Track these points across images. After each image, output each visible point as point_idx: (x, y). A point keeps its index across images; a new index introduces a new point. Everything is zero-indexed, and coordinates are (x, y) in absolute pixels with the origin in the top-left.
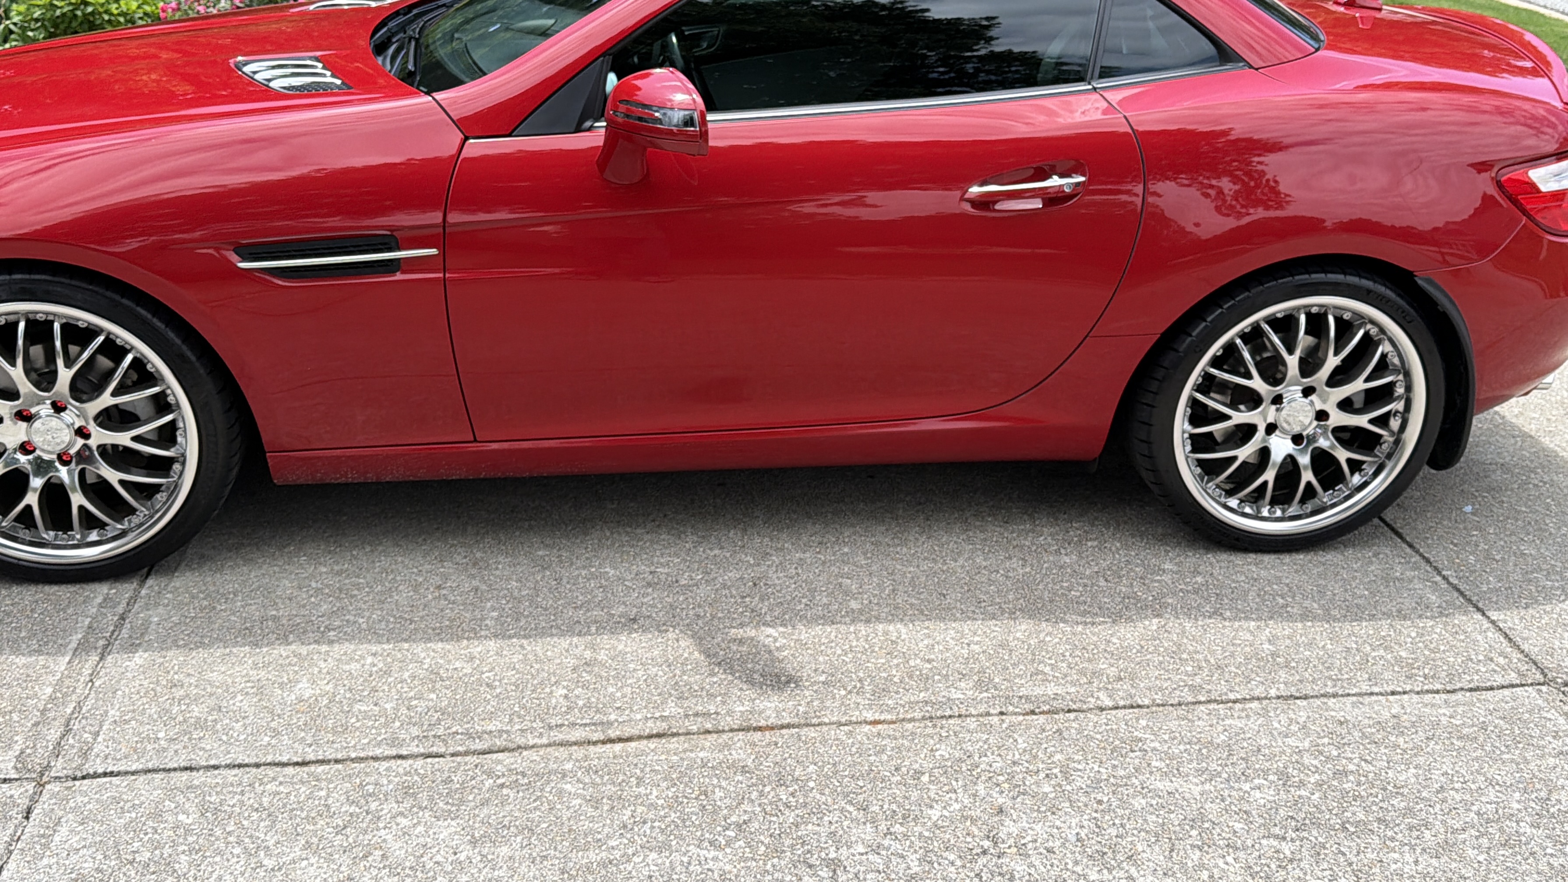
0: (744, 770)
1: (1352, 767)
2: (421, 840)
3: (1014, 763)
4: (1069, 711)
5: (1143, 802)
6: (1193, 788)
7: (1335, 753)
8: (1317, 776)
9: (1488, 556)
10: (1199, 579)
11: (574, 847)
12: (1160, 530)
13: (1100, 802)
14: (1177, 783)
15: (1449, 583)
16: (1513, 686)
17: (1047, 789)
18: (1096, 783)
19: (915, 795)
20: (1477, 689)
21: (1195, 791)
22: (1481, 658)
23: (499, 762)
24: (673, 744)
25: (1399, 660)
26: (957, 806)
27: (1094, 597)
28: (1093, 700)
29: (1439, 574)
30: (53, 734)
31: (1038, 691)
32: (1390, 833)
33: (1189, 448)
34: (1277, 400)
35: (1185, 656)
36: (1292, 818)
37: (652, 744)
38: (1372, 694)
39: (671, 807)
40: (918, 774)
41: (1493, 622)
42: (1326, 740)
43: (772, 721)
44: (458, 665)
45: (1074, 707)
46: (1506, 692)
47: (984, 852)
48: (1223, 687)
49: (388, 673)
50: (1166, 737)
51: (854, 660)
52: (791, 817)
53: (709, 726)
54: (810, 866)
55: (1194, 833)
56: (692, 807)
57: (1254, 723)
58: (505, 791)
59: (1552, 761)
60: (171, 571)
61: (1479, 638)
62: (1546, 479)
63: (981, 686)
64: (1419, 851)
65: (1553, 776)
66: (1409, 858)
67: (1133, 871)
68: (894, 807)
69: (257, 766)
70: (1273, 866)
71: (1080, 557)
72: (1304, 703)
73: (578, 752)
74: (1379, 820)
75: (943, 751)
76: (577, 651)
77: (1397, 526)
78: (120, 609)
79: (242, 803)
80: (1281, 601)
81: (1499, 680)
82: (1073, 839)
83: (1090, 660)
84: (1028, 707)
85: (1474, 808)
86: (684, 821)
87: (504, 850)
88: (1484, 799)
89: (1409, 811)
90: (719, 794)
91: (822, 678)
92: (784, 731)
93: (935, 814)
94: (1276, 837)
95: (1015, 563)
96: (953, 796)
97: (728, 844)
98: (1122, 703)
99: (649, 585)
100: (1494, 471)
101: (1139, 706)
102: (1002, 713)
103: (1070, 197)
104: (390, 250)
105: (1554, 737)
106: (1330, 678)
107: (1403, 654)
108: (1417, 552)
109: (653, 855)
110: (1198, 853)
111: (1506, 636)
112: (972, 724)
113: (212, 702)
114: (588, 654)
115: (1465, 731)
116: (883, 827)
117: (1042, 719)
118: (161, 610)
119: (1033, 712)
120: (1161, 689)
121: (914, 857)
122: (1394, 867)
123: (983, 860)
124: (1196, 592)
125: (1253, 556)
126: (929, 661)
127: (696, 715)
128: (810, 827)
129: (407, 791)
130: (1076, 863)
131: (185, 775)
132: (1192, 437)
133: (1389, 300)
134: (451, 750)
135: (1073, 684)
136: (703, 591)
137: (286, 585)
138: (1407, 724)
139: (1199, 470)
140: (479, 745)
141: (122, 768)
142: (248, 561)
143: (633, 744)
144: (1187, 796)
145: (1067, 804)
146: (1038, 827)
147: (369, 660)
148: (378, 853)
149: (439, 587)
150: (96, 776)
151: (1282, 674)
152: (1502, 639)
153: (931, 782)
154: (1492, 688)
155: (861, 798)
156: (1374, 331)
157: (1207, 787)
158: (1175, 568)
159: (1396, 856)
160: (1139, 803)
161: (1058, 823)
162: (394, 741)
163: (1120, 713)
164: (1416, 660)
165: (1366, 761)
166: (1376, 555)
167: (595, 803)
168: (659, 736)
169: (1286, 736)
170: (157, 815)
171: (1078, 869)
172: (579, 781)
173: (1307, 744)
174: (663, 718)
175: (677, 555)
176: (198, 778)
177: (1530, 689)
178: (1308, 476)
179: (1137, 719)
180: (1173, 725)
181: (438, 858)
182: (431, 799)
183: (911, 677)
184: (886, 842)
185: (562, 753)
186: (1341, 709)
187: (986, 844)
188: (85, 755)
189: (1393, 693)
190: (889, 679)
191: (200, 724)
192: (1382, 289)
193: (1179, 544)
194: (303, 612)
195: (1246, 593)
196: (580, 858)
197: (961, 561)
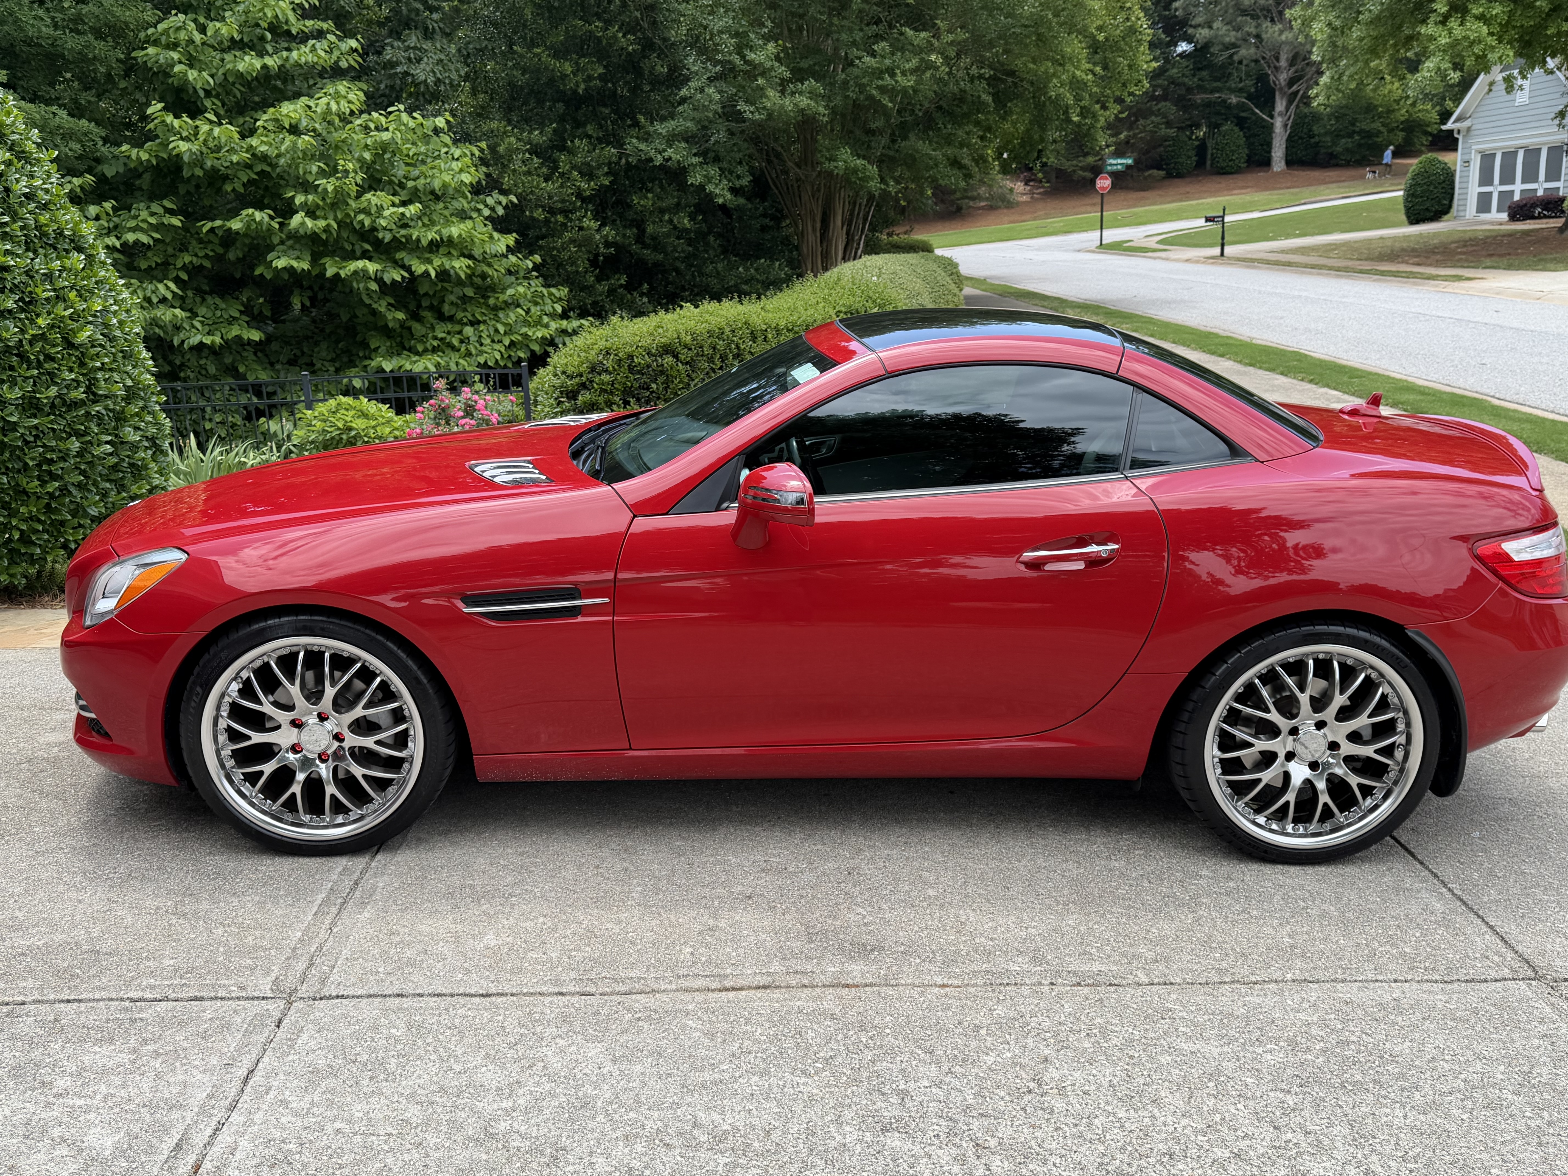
0: (833, 1017)
1: (1353, 1038)
2: (574, 1056)
3: (1060, 1023)
4: (1111, 985)
5: (1169, 1058)
6: (1213, 1050)
7: (1340, 1027)
8: (1322, 1044)
9: (1491, 872)
10: (1232, 884)
11: (693, 1068)
12: (1199, 844)
13: (1132, 1057)
14: (1199, 1045)
15: (1453, 894)
16: (1505, 979)
17: (1087, 1045)
18: (1129, 1042)
19: (973, 1044)
20: (1472, 981)
21: (1216, 1052)
22: (1478, 955)
23: (638, 1001)
24: (776, 994)
25: (1403, 955)
26: (1009, 1055)
27: (1138, 894)
28: (1131, 977)
29: (1445, 886)
30: (301, 966)
31: (1084, 968)
32: (1383, 1093)
33: (1219, 771)
34: (1294, 731)
35: (1214, 945)
36: (1297, 1076)
37: (759, 993)
38: (1377, 981)
39: (771, 1043)
40: (977, 1028)
41: (1491, 927)
42: (1333, 1016)
43: (858, 980)
44: (609, 926)
45: (1115, 982)
46: (1498, 984)
47: (1030, 1092)
48: (1246, 971)
49: (555, 930)
50: (1193, 1009)
51: (929, 936)
52: (869, 1055)
53: (805, 982)
54: (883, 1094)
55: (1211, 1084)
56: (789, 1044)
57: (1270, 1001)
58: (640, 1023)
59: (1536, 1042)
60: (395, 849)
61: (1477, 939)
62: (1550, 811)
63: (1034, 960)
64: (1408, 1107)
65: (1536, 1054)
66: (1399, 1113)
67: (1156, 1112)
68: (956, 1052)
69: (452, 995)
70: (1278, 1113)
71: (1128, 863)
72: (1316, 986)
73: (699, 997)
74: (1375, 1082)
75: (1000, 1010)
76: (703, 920)
77: (1411, 847)
78: (355, 877)
79: (439, 1022)
80: (1302, 904)
81: (1493, 974)
82: (1106, 1085)
83: (1131, 945)
84: (1075, 980)
85: (1462, 1076)
86: (781, 1053)
87: (638, 1068)
88: (1470, 1069)
89: (1402, 1076)
90: (811, 1034)
91: (902, 949)
92: (867, 989)
93: (990, 1059)
94: (1282, 1091)
95: (1071, 865)
96: (1007, 1047)
97: (816, 1073)
98: (1156, 981)
99: (763, 870)
100: (1502, 805)
101: (1172, 984)
102: (1052, 984)
103: (1106, 560)
104: (574, 599)
105: (1540, 1023)
106: (1341, 967)
107: (1407, 950)
108: (1427, 868)
109: (755, 1078)
110: (1213, 1101)
111: (1502, 939)
112: (1025, 990)
113: (420, 947)
114: (711, 922)
115: (1459, 1014)
116: (945, 1068)
117: (1086, 990)
118: (386, 878)
119: (1079, 984)
120: (1191, 971)
121: (970, 1092)
122: (1385, 1119)
123: (1028, 1097)
124: (1228, 895)
125: (1280, 867)
126: (992, 939)
127: (796, 972)
128: (884, 1064)
129: (565, 1019)
130: (1108, 1103)
131: (397, 1000)
132: (1222, 761)
133: (1384, 649)
134: (600, 990)
135: (1115, 963)
136: (808, 876)
137: (481, 862)
138: (1406, 1006)
139: (1229, 791)
140: (622, 988)
141: (351, 993)
142: (452, 844)
143: (743, 993)
144: (1207, 1055)
145: (1103, 1058)
146: (1077, 1075)
147: (541, 920)
148: (541, 1064)
149: (597, 867)
150: (330, 997)
151: (1299, 963)
152: (1498, 941)
153: (988, 1034)
154: (1486, 981)
155: (928, 1044)
156: (1374, 675)
157: (1225, 1049)
158: (1211, 875)
159: (1388, 1111)
160: (1165, 1059)
161: (1094, 1072)
162: (556, 982)
163: (1154, 988)
164: (1418, 955)
165: (1366, 1034)
166: (1388, 870)
167: (710, 1035)
168: (765, 987)
169: (1298, 1012)
170: (375, 1028)
171: (1109, 1108)
172: (699, 1018)
173: (1315, 1019)
174: (769, 974)
175: (787, 849)
176: (407, 1003)
177: (1521, 983)
178: (1324, 798)
179: (1169, 993)
180: (1199, 1000)
181: (587, 1071)
182: (583, 1026)
183: (976, 952)
184: (947, 1079)
185: (687, 997)
186: (1348, 992)
187: (1032, 1085)
188: (323, 982)
189: (1395, 981)
190: (957, 952)
191: (411, 963)
192: (1377, 640)
193: (1216, 855)
194: (493, 882)
195: (1272, 896)
196: (697, 1077)
197: (1024, 862)
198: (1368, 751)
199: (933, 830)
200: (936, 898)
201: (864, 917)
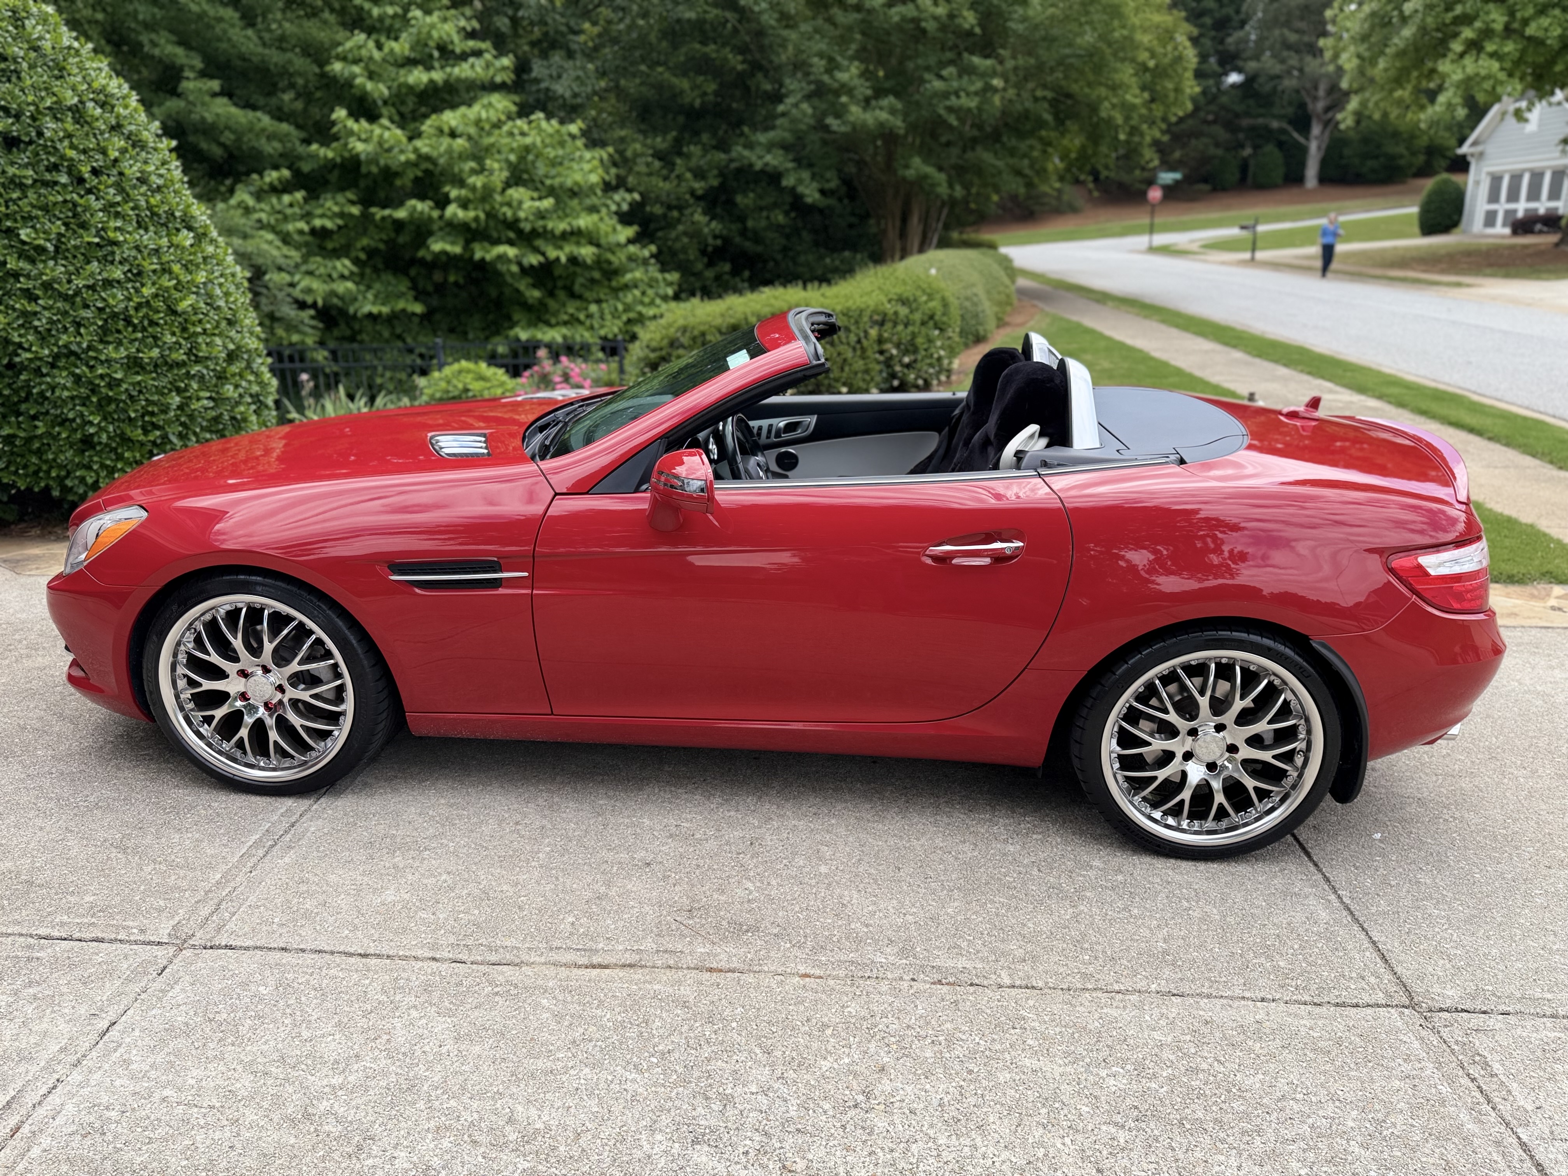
0: (685, 1005)
1: (1204, 1066)
2: (420, 1031)
3: (908, 1027)
4: (971, 985)
5: (1008, 1076)
6: (1054, 1068)
7: (1193, 1051)
8: (1170, 1071)
9: (1385, 882)
10: (1120, 878)
11: (529, 1053)
12: (1099, 831)
13: (970, 1072)
14: (1043, 1063)
15: (1342, 902)
16: (1378, 1006)
17: (929, 1054)
18: (972, 1054)
19: (815, 1045)
20: (1343, 1005)
21: (1058, 1070)
22: (1354, 975)
23: (503, 973)
24: (638, 975)
25: (1276, 968)
26: (847, 1060)
27: (1024, 883)
28: (994, 977)
29: (1335, 892)
30: (206, 910)
31: (950, 963)
32: (1222, 1135)
33: (1117, 765)
34: (1192, 733)
35: (1086, 946)
36: (1136, 1107)
37: (621, 973)
38: (1243, 998)
39: (615, 1030)
40: (826, 1026)
41: (1374, 943)
42: (1188, 1038)
43: (723, 965)
44: (505, 888)
45: (976, 981)
46: (1369, 1011)
47: (856, 1106)
48: (1111, 978)
49: (452, 889)
50: (1047, 1018)
51: (808, 919)
52: (707, 1051)
53: (671, 962)
54: (707, 1098)
55: (1044, 1111)
56: (632, 1033)
57: (1129, 1014)
58: (497, 998)
59: (1397, 1083)
61: (1357, 956)
62: (1457, 814)
63: (903, 952)
64: (1245, 1155)
65: (1394, 1099)
66: (1233, 1162)
67: (979, 1141)
68: (794, 1054)
69: (331, 953)
70: (1105, 1153)
71: (1024, 847)
72: (1179, 999)
73: (563, 973)
74: (1216, 1121)
75: (853, 1008)
76: (596, 887)
77: (1308, 846)
78: (293, 819)
79: (308, 982)
80: (1186, 904)
81: (1366, 999)
82: (935, 1102)
83: (1003, 941)
84: (937, 977)
85: (1310, 1121)
86: (621, 1043)
87: (477, 1049)
88: (1321, 1113)
89: (1246, 1116)
90: (658, 1023)
91: (776, 931)
92: (729, 975)
93: (825, 1065)
94: (1116, 1124)
95: (967, 847)
96: (847, 1050)
97: (648, 1070)
98: (1018, 983)
99: (671, 836)
100: (1410, 804)
101: (1033, 987)
102: (913, 980)
103: (1010, 558)
104: (495, 572)
105: (1405, 1060)
106: (1209, 979)
107: (1282, 964)
108: (1320, 870)
109: (587, 1070)
110: (1041, 1130)
111: (1383, 957)
112: (884, 987)
113: (322, 898)
115: (1322, 1044)
116: (778, 1073)
117: (945, 989)
118: (320, 822)
119: (940, 982)
120: (1056, 974)
121: (794, 1102)
122: (1217, 1169)
123: (852, 1113)
124: (1113, 889)
125: (1173, 861)
126: (867, 926)
127: (666, 951)
128: (719, 1063)
129: (427, 989)
130: (931, 1126)
131: (279, 955)
132: (1120, 757)
133: (1287, 658)
134: (472, 959)
135: (982, 960)
136: (710, 845)
137: (412, 812)
138: (1268, 1031)
139: (1126, 785)
140: (494, 958)
141: (239, 944)
142: (394, 790)
143: (607, 971)
144: (1049, 1075)
145: (941, 1070)
146: (909, 1089)
147: (444, 877)
148: (385, 1037)
149: (517, 823)
150: (219, 947)
151: (1167, 972)
152: (1378, 960)
153: (833, 1035)
154: (1357, 1006)
155: (769, 1042)
156: (1276, 682)
157: (1069, 1069)
158: (1102, 866)
159: (1222, 1158)
160: (1004, 1076)
161: (928, 1087)
162: (434, 947)
163: (1014, 992)
164: (1292, 970)
165: (1219, 1061)
166: (1281, 871)
167: (558, 1017)
168: (630, 966)
169: (1154, 1030)
171: (931, 1132)
172: (554, 998)
173: (1169, 1039)
174: (639, 951)
175: (701, 814)
176: (286, 958)
177: (1393, 1011)
178: (1220, 798)
179: (1027, 999)
180: (1056, 1009)
181: (427, 1048)
182: (441, 997)
183: (847, 938)
184: (776, 1086)
185: (551, 971)
186: (1209, 1009)
187: (861, 1098)
188: (219, 929)
189: (1263, 1000)
190: (829, 938)
191: (306, 915)
192: (1281, 648)
193: (1111, 844)
195: (1157, 893)
196: (530, 1064)
197: (923, 840)
198: (1266, 756)
199: (846, 801)
200: (827, 876)
201: (751, 893)
